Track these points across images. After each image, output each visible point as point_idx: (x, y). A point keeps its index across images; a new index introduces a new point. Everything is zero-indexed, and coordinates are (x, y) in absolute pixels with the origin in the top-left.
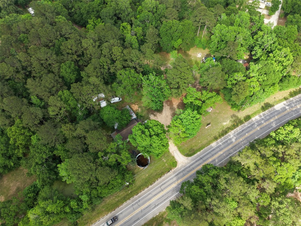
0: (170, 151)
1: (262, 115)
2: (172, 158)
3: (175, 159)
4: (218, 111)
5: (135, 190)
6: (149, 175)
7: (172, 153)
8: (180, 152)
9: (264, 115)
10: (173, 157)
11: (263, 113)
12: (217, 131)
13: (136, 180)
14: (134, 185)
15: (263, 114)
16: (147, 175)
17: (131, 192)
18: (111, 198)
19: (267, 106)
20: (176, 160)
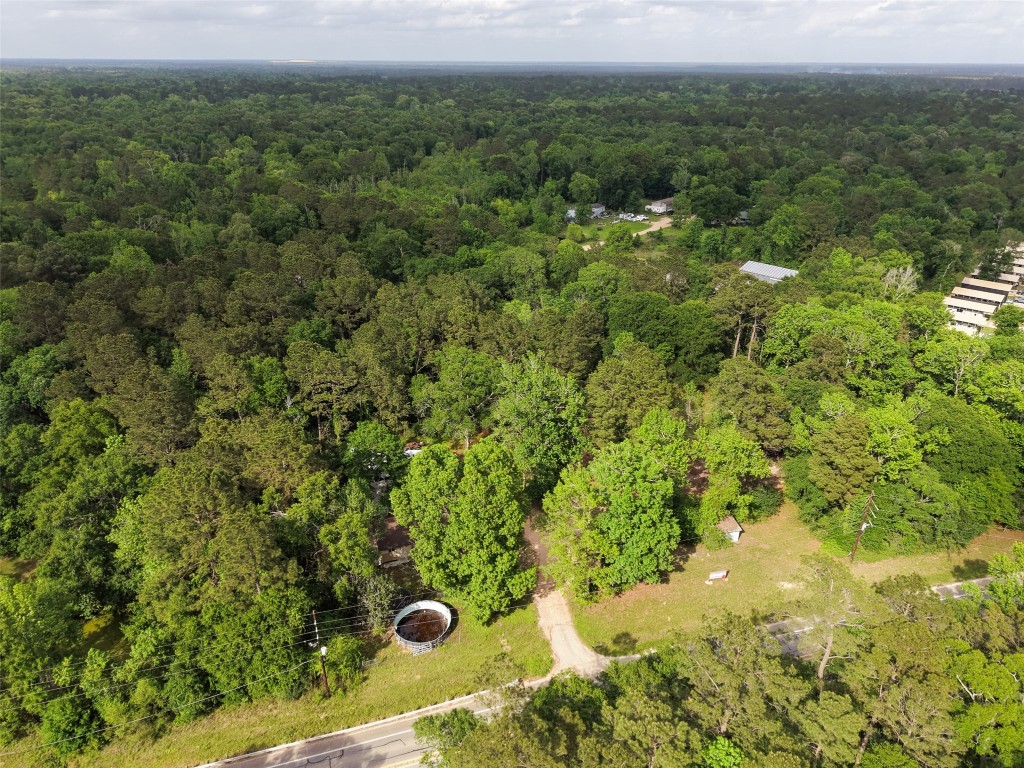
0: (542, 622)
1: (954, 591)
2: (538, 645)
3: (551, 651)
4: (766, 547)
5: (344, 716)
6: (421, 679)
7: (546, 633)
8: (580, 635)
9: (961, 591)
10: (547, 644)
11: (959, 584)
12: (750, 601)
13: (368, 682)
14: (351, 695)
15: (958, 588)
16: (418, 677)
17: (327, 718)
18: (243, 720)
19: (977, 568)
20: (553, 656)
